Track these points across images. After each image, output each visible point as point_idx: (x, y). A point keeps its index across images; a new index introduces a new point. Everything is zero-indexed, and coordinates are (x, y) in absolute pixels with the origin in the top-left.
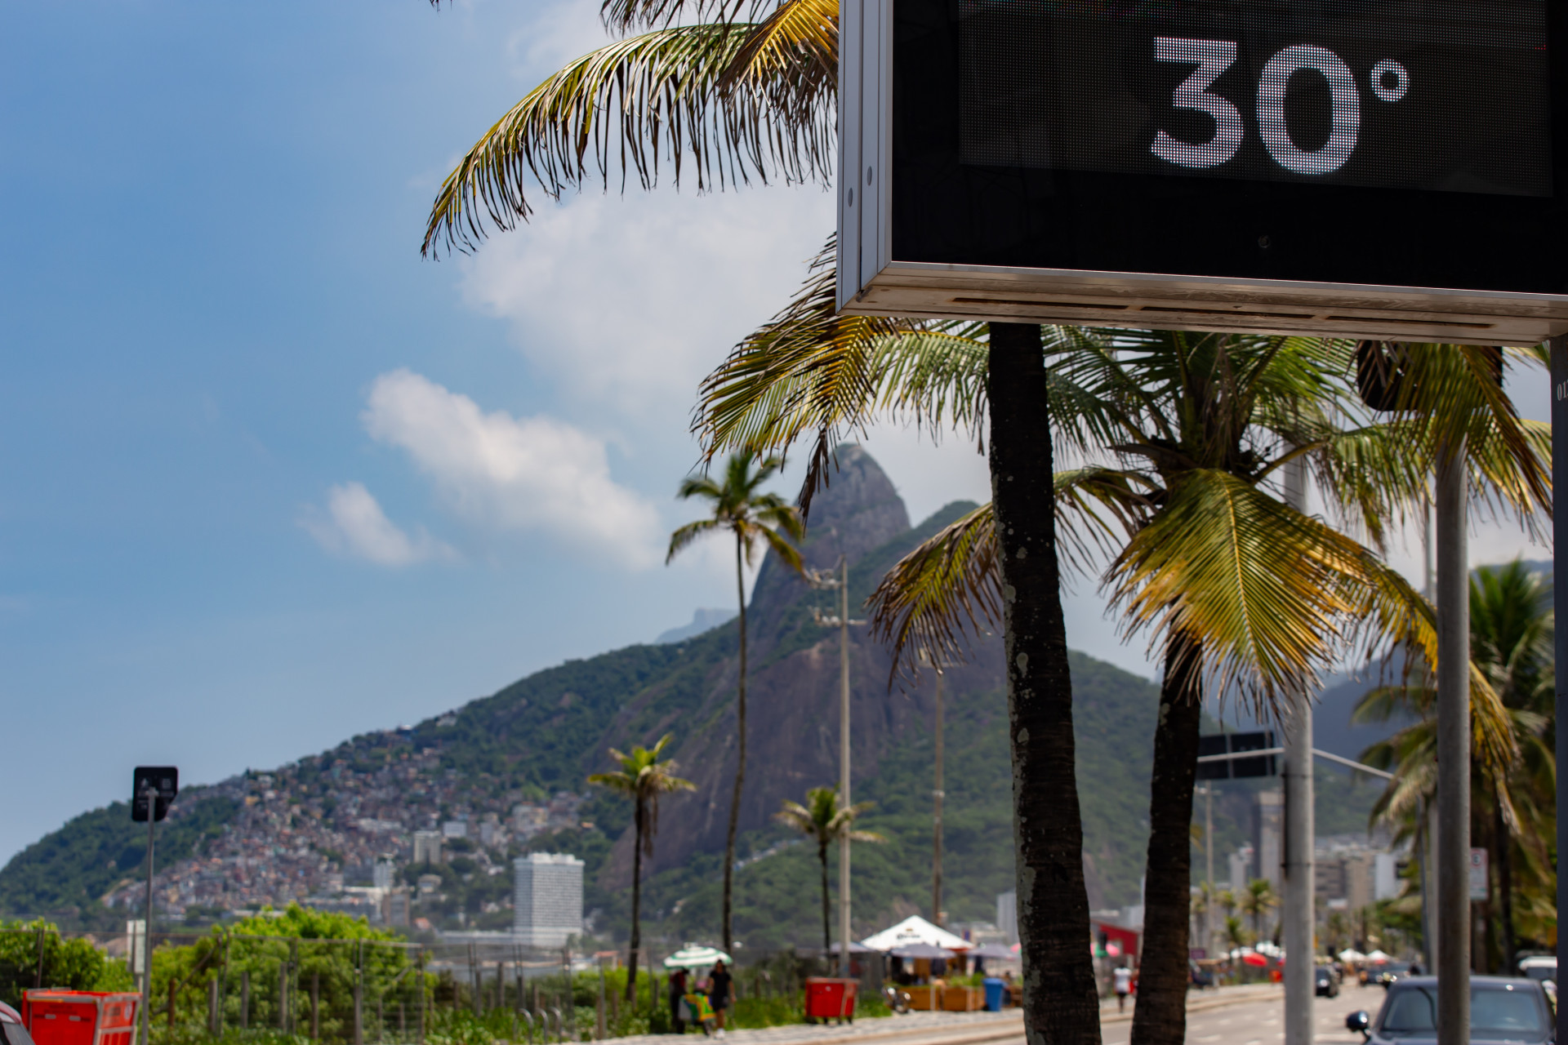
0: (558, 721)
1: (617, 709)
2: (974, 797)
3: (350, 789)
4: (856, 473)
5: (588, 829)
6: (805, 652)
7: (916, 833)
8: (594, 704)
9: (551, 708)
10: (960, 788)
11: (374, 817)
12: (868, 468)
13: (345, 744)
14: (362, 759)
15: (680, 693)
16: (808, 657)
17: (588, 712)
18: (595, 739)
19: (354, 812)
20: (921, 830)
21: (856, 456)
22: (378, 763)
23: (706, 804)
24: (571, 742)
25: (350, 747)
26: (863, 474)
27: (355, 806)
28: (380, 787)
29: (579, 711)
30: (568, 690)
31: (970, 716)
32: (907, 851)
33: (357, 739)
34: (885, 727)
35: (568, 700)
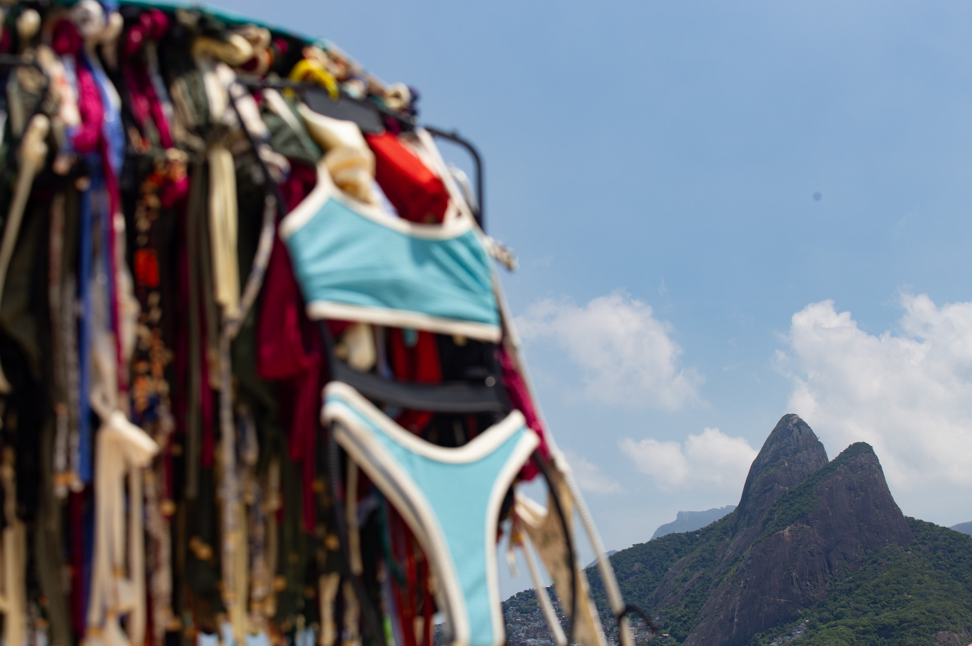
0: (632, 579)
1: (667, 570)
2: (883, 607)
3: (519, 622)
4: (796, 430)
5: (666, 637)
6: (781, 532)
7: (862, 628)
8: (652, 568)
9: (629, 572)
10: (875, 603)
11: (535, 637)
12: (802, 427)
13: (512, 597)
14: (523, 605)
15: (703, 559)
16: (783, 534)
17: (649, 573)
18: (655, 588)
19: (523, 635)
20: (863, 626)
21: (795, 422)
22: (533, 607)
23: (733, 619)
24: (641, 590)
25: (516, 599)
26: (800, 431)
27: (523, 632)
28: (536, 621)
29: (644, 573)
30: (637, 561)
31: (874, 562)
32: (857, 638)
33: (519, 594)
34: (828, 571)
35: (637, 566)
